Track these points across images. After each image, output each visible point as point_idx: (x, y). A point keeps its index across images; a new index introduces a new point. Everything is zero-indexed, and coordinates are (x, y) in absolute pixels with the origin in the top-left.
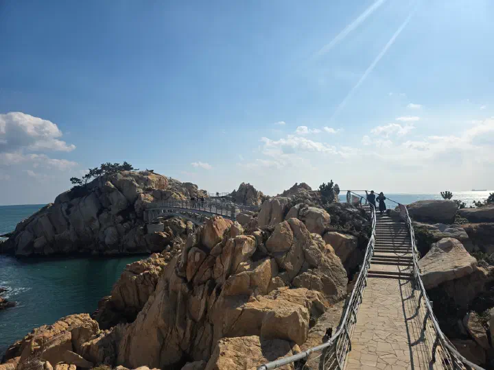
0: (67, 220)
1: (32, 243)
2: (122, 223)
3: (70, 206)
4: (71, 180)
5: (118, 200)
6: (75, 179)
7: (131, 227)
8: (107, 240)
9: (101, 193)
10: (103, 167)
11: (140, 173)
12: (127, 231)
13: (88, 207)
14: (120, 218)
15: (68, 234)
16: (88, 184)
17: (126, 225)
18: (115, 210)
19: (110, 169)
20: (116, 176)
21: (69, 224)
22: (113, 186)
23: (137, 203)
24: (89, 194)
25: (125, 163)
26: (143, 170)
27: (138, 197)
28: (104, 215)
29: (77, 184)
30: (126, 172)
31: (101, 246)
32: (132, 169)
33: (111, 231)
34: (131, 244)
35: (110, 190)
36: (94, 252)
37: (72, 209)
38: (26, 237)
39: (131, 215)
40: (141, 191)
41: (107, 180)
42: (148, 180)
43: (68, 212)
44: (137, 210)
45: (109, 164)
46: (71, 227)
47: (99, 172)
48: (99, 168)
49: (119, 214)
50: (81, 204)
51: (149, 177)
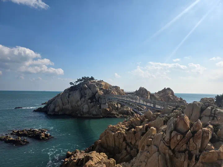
0: (68, 100)
1: (54, 109)
2: (91, 103)
3: (69, 95)
4: (70, 83)
5: (89, 93)
6: (72, 83)
7: (94, 105)
8: (84, 110)
9: (82, 89)
10: (83, 78)
11: (98, 81)
12: (92, 107)
13: (77, 95)
14: (90, 101)
15: (68, 106)
16: (76, 86)
17: (92, 104)
18: (88, 97)
19: (86, 80)
20: (88, 82)
21: (69, 102)
22: (87, 87)
23: (97, 94)
24: (77, 90)
25: (92, 77)
26: (99, 80)
27: (97, 92)
28: (83, 99)
29: (72, 85)
30: (92, 81)
31: (82, 113)
32: (94, 79)
33: (86, 106)
34: (94, 113)
35: (85, 88)
36: (79, 115)
37: (70, 96)
38: (52, 106)
39: (94, 99)
40: (98, 89)
41: (85, 84)
42: (101, 84)
43: (69, 97)
44: (97, 98)
45: (85, 77)
46: (69, 104)
47: (81, 80)
48: (81, 79)
49: (89, 99)
50: (74, 94)
51: (102, 83)
